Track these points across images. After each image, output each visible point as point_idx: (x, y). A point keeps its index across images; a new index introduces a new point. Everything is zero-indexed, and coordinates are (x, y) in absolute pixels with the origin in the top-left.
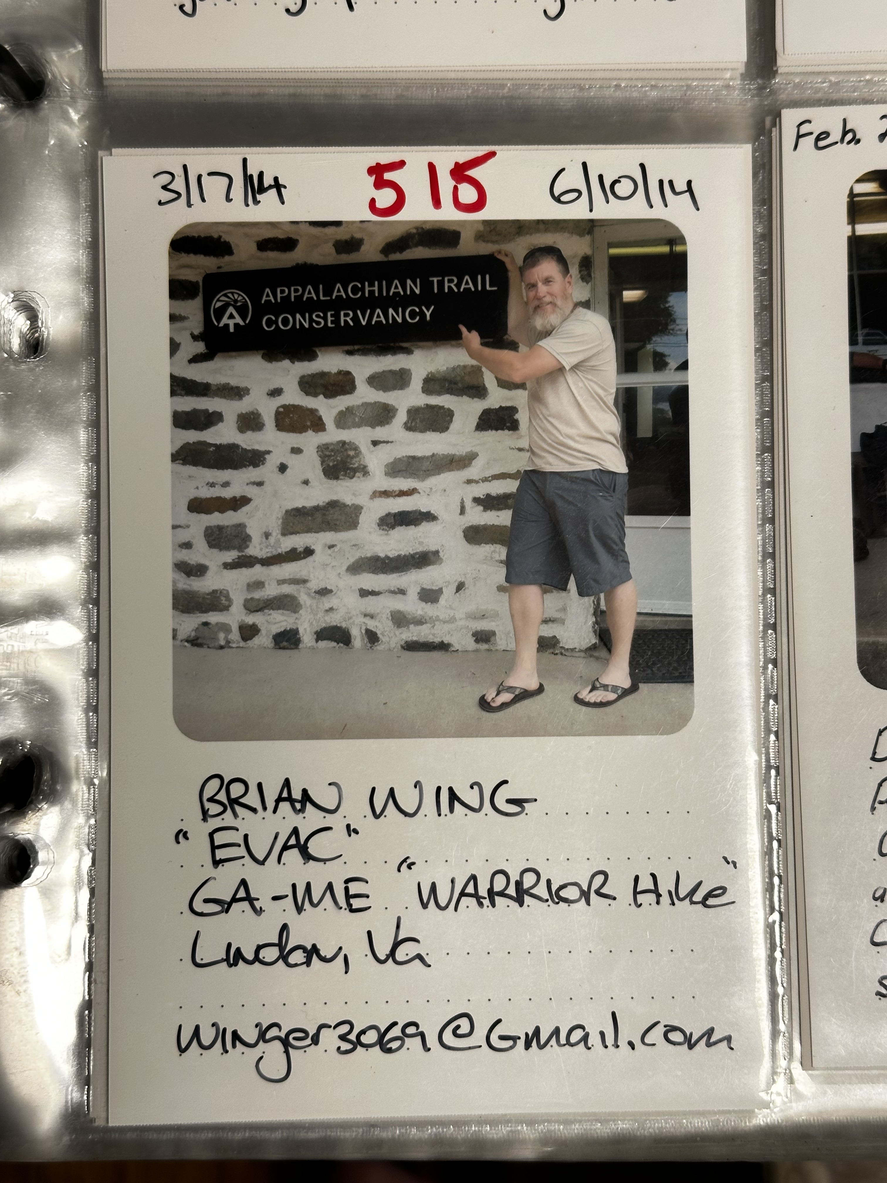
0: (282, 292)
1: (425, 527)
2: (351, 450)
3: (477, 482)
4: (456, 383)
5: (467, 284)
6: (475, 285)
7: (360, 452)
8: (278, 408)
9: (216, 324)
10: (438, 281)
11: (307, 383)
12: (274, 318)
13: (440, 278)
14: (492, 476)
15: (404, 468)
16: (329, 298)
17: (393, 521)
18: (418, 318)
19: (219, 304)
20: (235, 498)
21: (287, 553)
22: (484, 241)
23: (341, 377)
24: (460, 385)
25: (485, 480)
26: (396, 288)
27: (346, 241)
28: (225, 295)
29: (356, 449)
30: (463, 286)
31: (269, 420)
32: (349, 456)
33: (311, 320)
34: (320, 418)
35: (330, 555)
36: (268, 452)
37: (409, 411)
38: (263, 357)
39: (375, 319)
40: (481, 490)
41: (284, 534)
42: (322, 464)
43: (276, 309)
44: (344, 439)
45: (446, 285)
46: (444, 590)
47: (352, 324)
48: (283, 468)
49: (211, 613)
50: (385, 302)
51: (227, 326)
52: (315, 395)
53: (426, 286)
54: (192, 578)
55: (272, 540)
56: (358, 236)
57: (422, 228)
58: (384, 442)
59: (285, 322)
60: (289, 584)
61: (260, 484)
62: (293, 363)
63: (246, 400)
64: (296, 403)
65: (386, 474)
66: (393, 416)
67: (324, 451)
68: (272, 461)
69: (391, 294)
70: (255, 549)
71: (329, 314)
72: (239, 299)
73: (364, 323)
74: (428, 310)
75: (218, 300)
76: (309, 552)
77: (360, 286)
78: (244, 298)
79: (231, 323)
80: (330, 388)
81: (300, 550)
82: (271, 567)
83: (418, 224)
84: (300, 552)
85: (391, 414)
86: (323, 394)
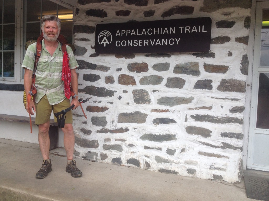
0: (123, 32)
1: (171, 125)
2: (145, 93)
3: (193, 109)
4: (187, 69)
5: (195, 29)
6: (198, 30)
7: (148, 94)
8: (120, 75)
9: (99, 43)
10: (183, 28)
11: (130, 67)
12: (120, 42)
13: (184, 27)
14: (199, 108)
15: (164, 102)
16: (140, 35)
17: (158, 121)
18: (173, 43)
19: (101, 36)
20: (103, 107)
21: (119, 129)
22: (203, 11)
23: (143, 65)
24: (189, 70)
25: (196, 109)
26: (166, 31)
27: (148, 12)
28: (103, 33)
29: (147, 92)
30: (193, 30)
31: (116, 79)
32: (144, 95)
33: (133, 43)
34: (134, 80)
35: (134, 132)
36: (115, 91)
37: (168, 79)
38: (115, 56)
39: (157, 43)
40: (195, 113)
41: (119, 122)
42: (134, 98)
43: (121, 38)
44: (142, 89)
45: (186, 30)
46: (176, 150)
47: (148, 45)
48: (120, 98)
49: (91, 148)
50: (161, 37)
51: (103, 44)
52: (133, 71)
53: (178, 30)
54: (86, 135)
55: (114, 124)
56: (153, 9)
57: (178, 6)
58: (157, 91)
59: (124, 43)
60: (119, 141)
61: (112, 103)
62: (126, 59)
63: (109, 71)
64: (126, 74)
65: (157, 103)
66: (162, 81)
67: (135, 92)
68: (116, 95)
69: (164, 33)
70: (109, 127)
71: (140, 41)
72: (108, 34)
73: (152, 45)
74: (178, 40)
75: (101, 34)
76: (127, 130)
77: (152, 30)
78: (110, 34)
79: (105, 43)
80: (139, 69)
81: (124, 128)
82: (113, 134)
83: (177, 4)
84: (124, 129)
85: (161, 80)
86: (136, 71)
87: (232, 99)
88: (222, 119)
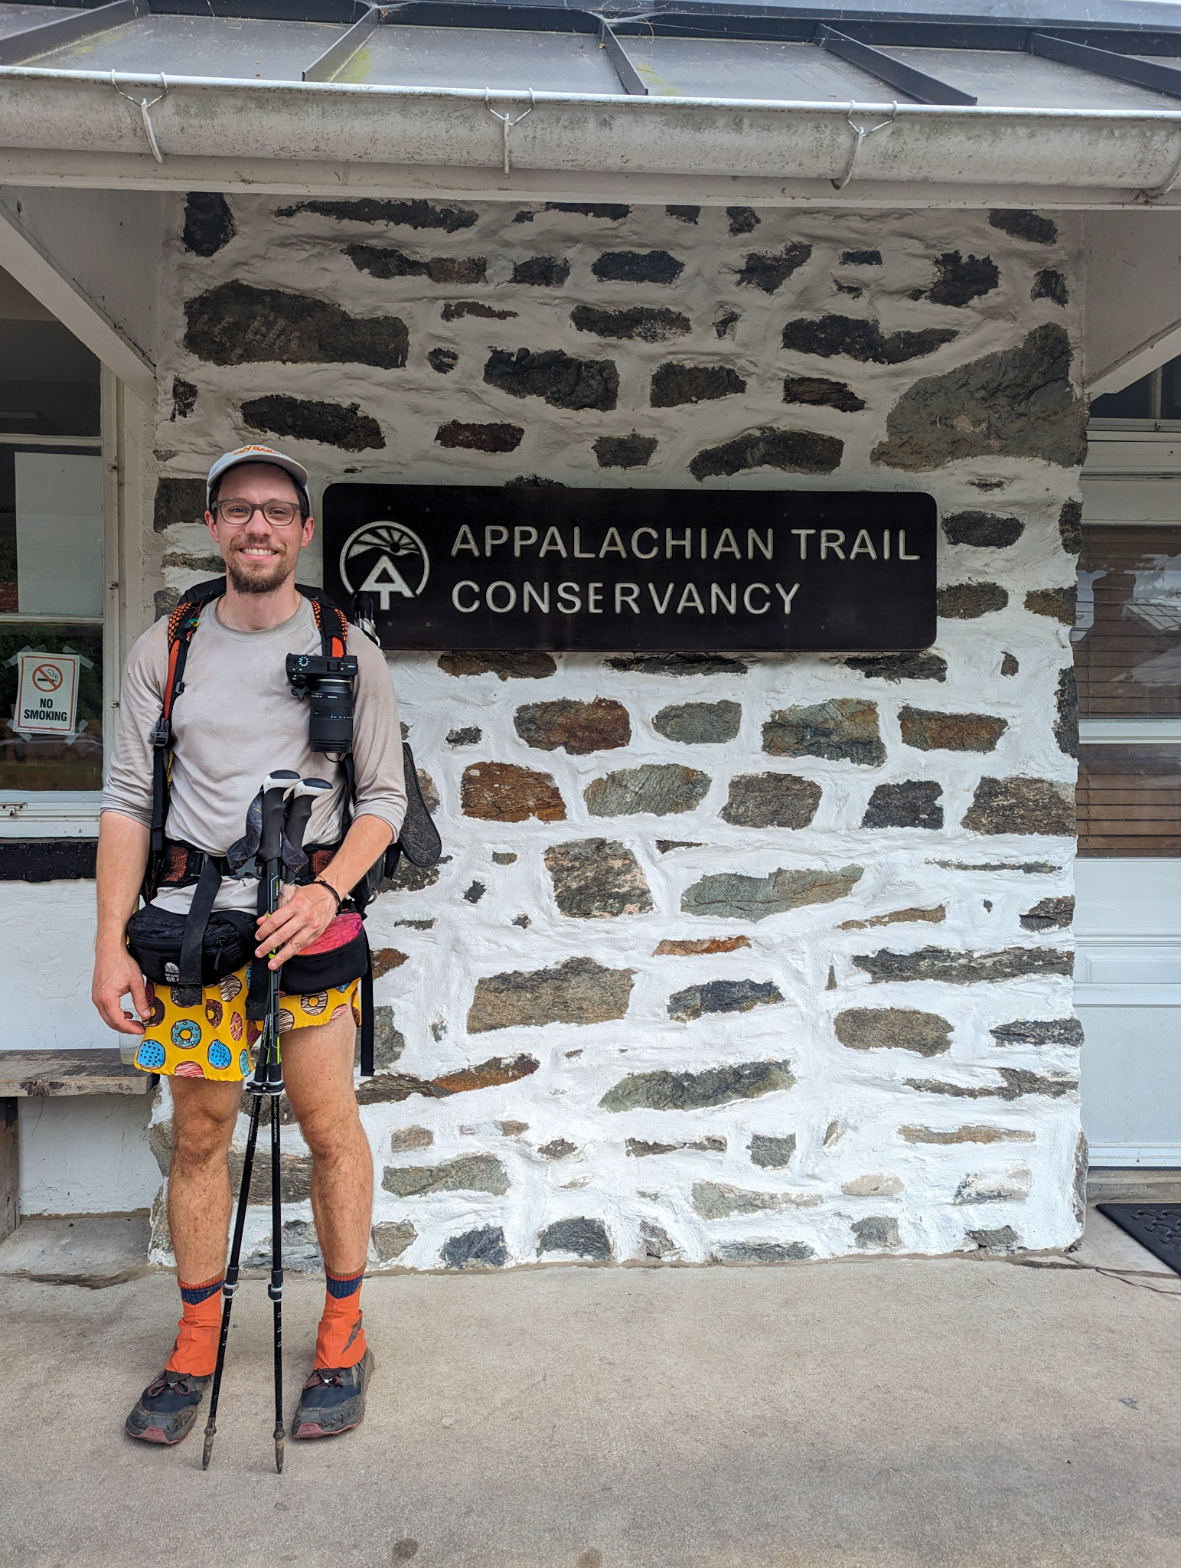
1: (761, 1015)
2: (615, 856)
3: (860, 925)
4: (827, 734)
5: (863, 544)
6: (879, 549)
7: (635, 862)
8: (469, 768)
9: (351, 589)
10: (808, 536)
11: (532, 721)
12: (477, 588)
13: (812, 532)
14: (891, 915)
15: (721, 898)
16: (592, 556)
17: (697, 1002)
18: (768, 605)
19: (358, 549)
21: (479, 1069)
22: (890, 464)
23: (601, 713)
24: (835, 738)
25: (877, 921)
26: (727, 544)
27: (621, 443)
28: (373, 532)
29: (626, 855)
30: (856, 549)
31: (448, 792)
32: (609, 870)
33: (555, 598)
34: (555, 793)
35: (570, 1071)
36: (443, 859)
37: (734, 785)
38: (441, 664)
39: (682, 604)
40: (870, 942)
41: (474, 1030)
42: (556, 887)
43: (485, 569)
44: (602, 835)
45: (824, 545)
46: (799, 1139)
47: (636, 610)
48: (475, 893)
50: (704, 572)
51: (375, 596)
52: (550, 746)
53: (786, 545)
55: (448, 1039)
56: (646, 433)
57: (771, 429)
58: (682, 844)
59: (501, 597)
60: (487, 1134)
61: (424, 925)
62: (504, 679)
64: (507, 761)
65: (684, 908)
66: (703, 794)
67: (561, 860)
68: (453, 877)
69: (716, 556)
70: (413, 1062)
71: (592, 586)
72: (405, 540)
73: (661, 610)
74: (788, 594)
75: (356, 541)
76: (526, 1066)
77: (655, 535)
78: (414, 542)
79: (385, 589)
80: (580, 734)
81: (506, 1062)
82: (445, 1099)
83: (763, 420)
84: (508, 1066)
85: (699, 790)
86: (565, 744)
87: (1029, 868)
88: (989, 962)
